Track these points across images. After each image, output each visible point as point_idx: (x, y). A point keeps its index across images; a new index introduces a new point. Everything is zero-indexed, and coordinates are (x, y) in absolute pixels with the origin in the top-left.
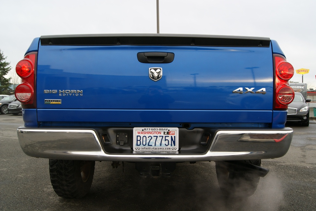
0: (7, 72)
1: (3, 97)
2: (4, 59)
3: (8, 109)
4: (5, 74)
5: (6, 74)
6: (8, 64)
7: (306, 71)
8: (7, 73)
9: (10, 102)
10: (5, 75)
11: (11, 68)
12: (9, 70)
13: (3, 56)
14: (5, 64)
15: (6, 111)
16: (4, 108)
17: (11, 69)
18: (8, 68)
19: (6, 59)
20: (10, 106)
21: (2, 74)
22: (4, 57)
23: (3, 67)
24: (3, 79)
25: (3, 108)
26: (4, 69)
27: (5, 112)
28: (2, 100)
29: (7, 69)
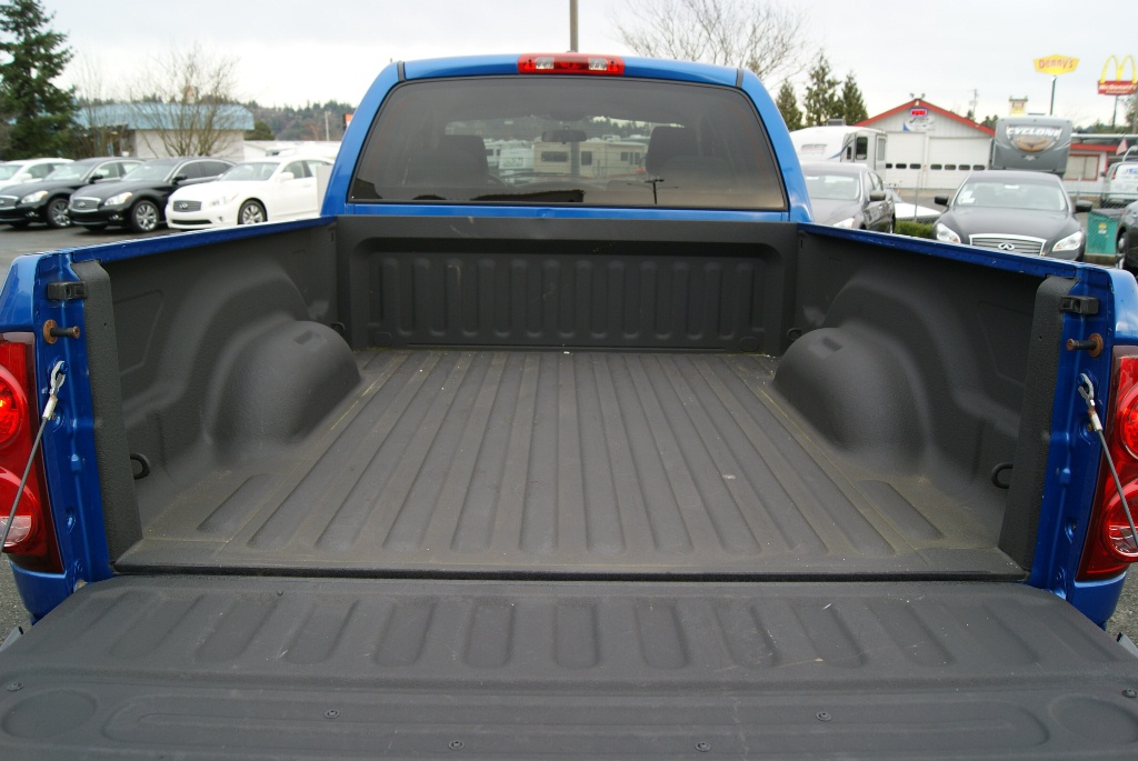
0: (62, 68)
1: (50, 168)
2: (46, 21)
3: (69, 211)
4: (54, 73)
5: (58, 74)
6: (60, 38)
7: (1068, 65)
8: (60, 71)
9: (76, 188)
10: (53, 76)
11: (72, 51)
12: (67, 61)
13: (40, 9)
14: (50, 40)
15: (64, 217)
16: (57, 207)
17: (72, 56)
18: (64, 53)
19: (52, 20)
20: (76, 202)
21: (44, 75)
22: (46, 14)
23: (46, 50)
24: (51, 91)
25: (53, 209)
26: (49, 58)
27: (63, 221)
28: (49, 177)
29: (59, 56)
